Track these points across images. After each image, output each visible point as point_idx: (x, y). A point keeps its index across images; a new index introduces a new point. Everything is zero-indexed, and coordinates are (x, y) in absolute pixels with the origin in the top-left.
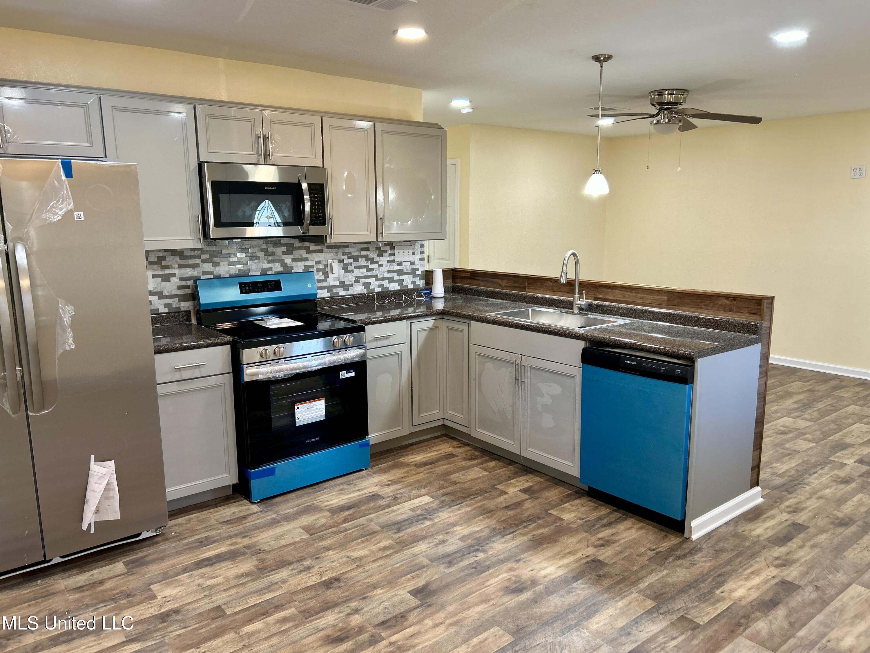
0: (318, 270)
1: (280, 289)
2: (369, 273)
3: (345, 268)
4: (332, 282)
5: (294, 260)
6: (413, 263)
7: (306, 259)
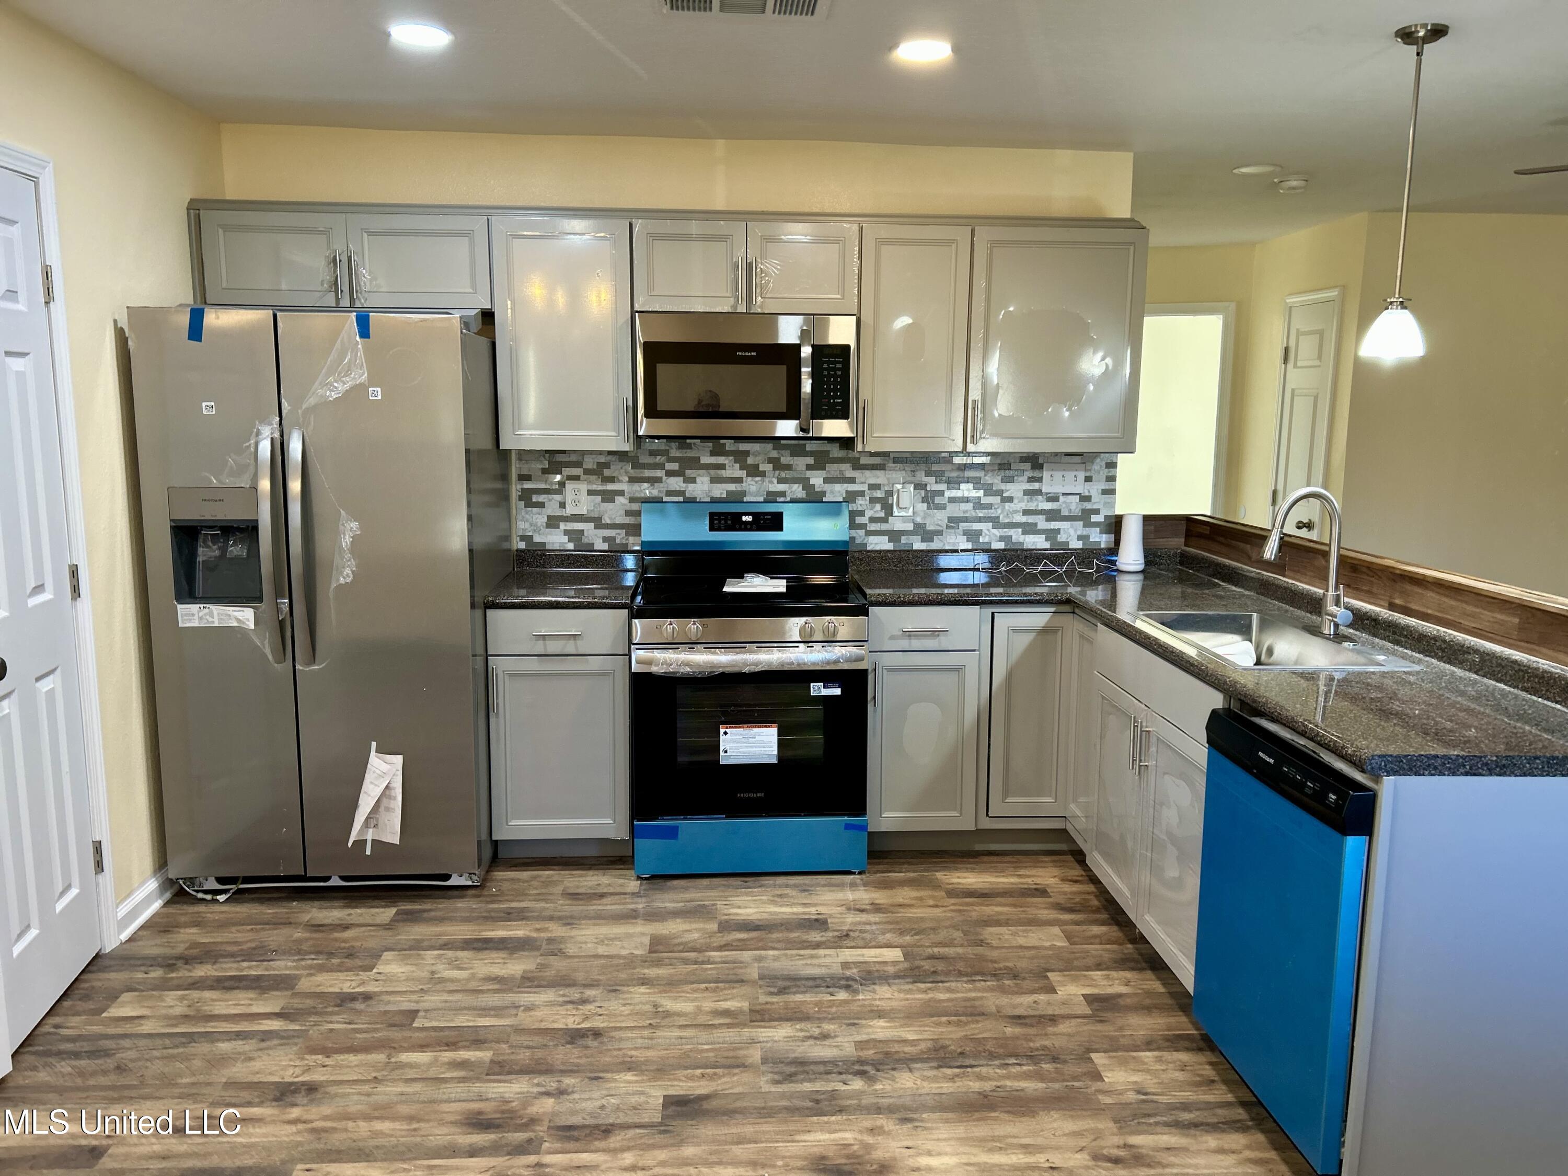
0: (873, 500)
1: (781, 529)
2: (981, 513)
3: (929, 499)
4: (897, 524)
5: (826, 480)
6: (1085, 498)
7: (852, 481)
